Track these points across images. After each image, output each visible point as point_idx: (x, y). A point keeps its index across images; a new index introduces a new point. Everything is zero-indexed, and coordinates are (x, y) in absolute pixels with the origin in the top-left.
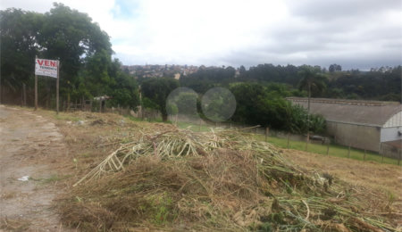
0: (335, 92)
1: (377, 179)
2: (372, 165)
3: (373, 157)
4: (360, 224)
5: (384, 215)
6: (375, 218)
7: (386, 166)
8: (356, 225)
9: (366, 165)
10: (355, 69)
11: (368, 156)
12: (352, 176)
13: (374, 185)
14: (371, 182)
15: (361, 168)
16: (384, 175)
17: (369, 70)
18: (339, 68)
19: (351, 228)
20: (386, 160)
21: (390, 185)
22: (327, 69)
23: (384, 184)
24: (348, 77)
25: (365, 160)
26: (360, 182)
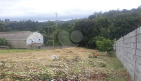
0: (8, 29)
1: (26, 57)
2: (25, 53)
3: (25, 50)
4: (15, 76)
5: (25, 69)
6: (22, 71)
7: (29, 52)
10: (15, 21)
11: (23, 50)
12: (18, 58)
13: (25, 60)
15: (21, 55)
16: (29, 56)
17: (20, 21)
18: (9, 20)
19: (12, 78)
20: (29, 50)
21: (30, 58)
22: (4, 21)
23: (28, 59)
24: (13, 24)
25: (22, 52)
26: (21, 60)
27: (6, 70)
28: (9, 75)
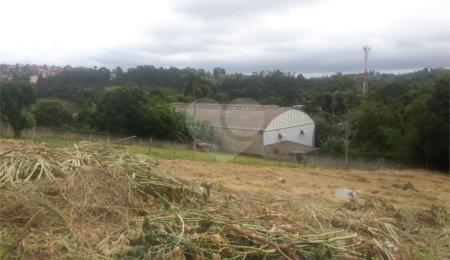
0: (220, 97)
1: (260, 182)
2: (257, 169)
3: (258, 160)
4: (236, 231)
5: (261, 218)
6: (252, 222)
7: (269, 169)
8: (232, 233)
9: (252, 169)
10: (239, 73)
11: (253, 160)
12: (237, 182)
13: (257, 189)
14: (254, 185)
15: (246, 173)
16: (267, 178)
17: (251, 74)
18: (223, 71)
19: (227, 236)
20: (269, 162)
21: (271, 187)
22: (212, 72)
23: (266, 187)
24: (233, 81)
25: (250, 164)
26: (245, 188)
27: (212, 209)
28: (221, 225)
